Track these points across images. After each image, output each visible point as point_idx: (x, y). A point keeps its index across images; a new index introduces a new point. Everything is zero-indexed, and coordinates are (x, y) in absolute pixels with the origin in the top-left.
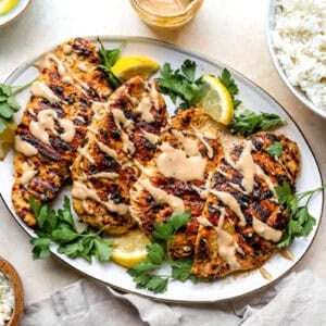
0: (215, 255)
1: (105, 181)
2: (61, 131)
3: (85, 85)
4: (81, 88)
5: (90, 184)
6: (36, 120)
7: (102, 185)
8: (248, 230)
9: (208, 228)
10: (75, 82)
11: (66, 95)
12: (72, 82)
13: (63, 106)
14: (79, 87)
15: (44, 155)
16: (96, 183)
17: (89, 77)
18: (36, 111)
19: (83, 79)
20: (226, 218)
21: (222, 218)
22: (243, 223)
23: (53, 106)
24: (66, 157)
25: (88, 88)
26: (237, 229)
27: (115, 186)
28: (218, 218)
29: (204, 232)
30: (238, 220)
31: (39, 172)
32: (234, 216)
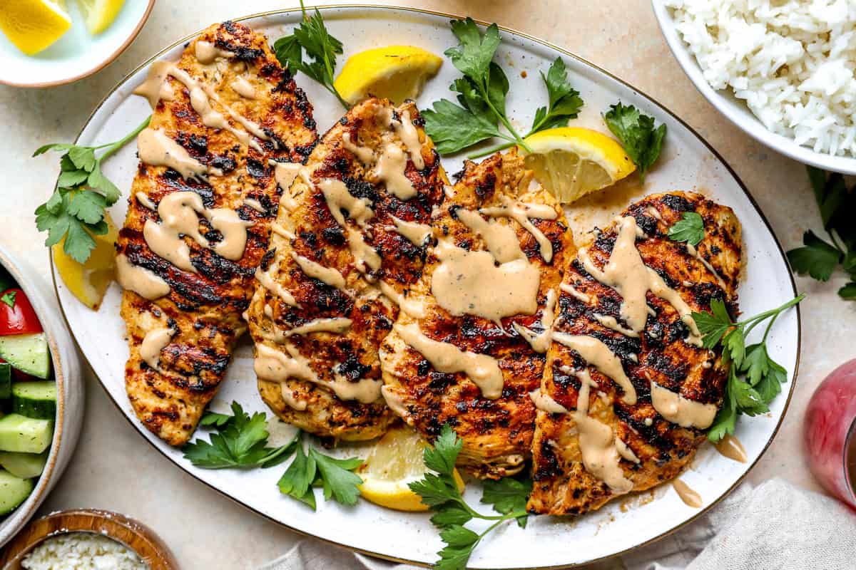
0: (576, 470)
1: (325, 337)
2: (214, 235)
3: (254, 127)
4: (247, 135)
5: (291, 348)
6: (157, 218)
7: (317, 346)
8: (643, 411)
9: (556, 417)
10: (232, 122)
11: (215, 153)
12: (225, 124)
13: (212, 181)
14: (241, 133)
15: (183, 294)
16: (305, 344)
17: (260, 109)
18: (155, 198)
19: (249, 113)
20: (593, 390)
21: (584, 393)
22: (630, 397)
23: (191, 183)
24: (232, 293)
25: (261, 133)
26: (620, 411)
27: (347, 345)
28: (577, 393)
29: (549, 425)
30: (620, 392)
31: (178, 331)
32: (609, 385)
